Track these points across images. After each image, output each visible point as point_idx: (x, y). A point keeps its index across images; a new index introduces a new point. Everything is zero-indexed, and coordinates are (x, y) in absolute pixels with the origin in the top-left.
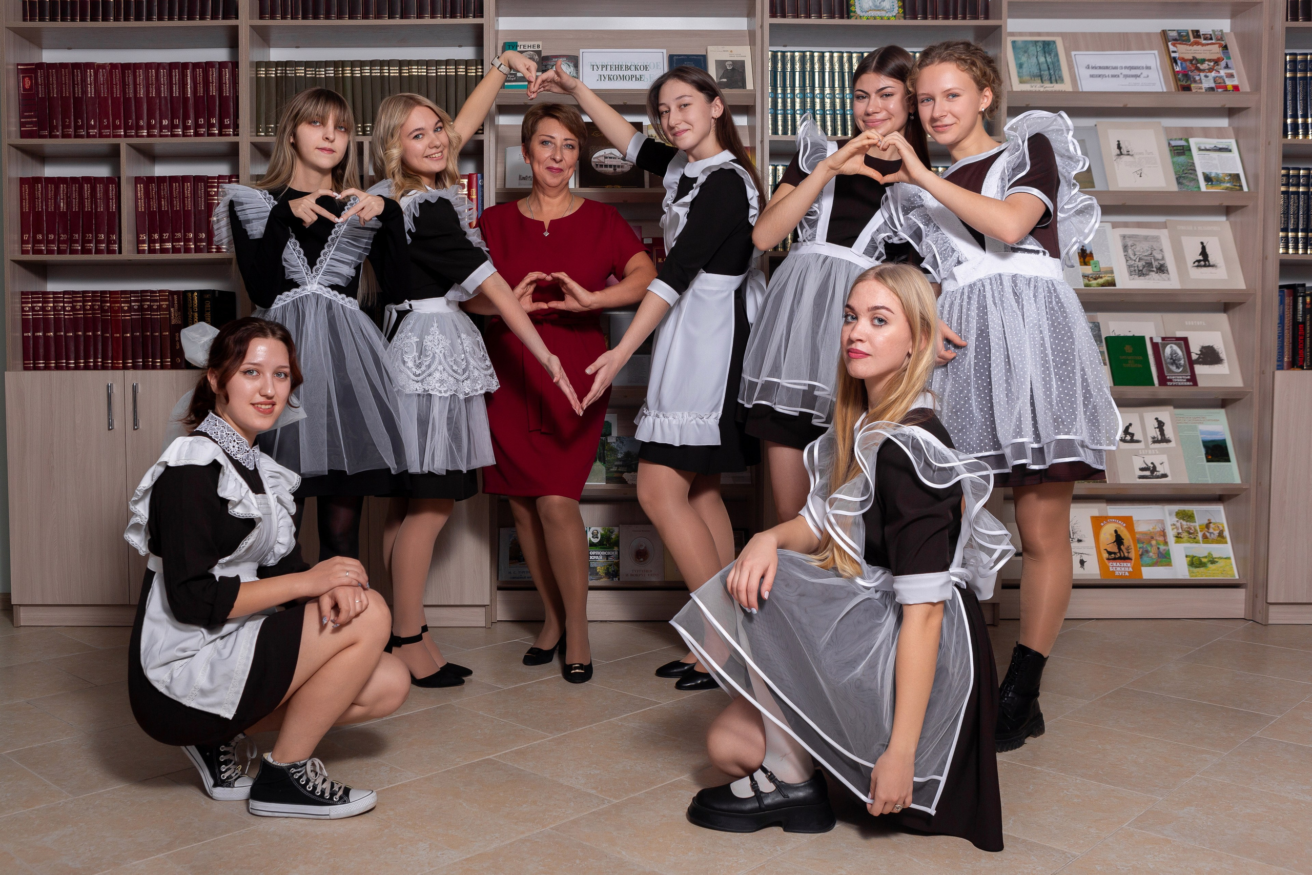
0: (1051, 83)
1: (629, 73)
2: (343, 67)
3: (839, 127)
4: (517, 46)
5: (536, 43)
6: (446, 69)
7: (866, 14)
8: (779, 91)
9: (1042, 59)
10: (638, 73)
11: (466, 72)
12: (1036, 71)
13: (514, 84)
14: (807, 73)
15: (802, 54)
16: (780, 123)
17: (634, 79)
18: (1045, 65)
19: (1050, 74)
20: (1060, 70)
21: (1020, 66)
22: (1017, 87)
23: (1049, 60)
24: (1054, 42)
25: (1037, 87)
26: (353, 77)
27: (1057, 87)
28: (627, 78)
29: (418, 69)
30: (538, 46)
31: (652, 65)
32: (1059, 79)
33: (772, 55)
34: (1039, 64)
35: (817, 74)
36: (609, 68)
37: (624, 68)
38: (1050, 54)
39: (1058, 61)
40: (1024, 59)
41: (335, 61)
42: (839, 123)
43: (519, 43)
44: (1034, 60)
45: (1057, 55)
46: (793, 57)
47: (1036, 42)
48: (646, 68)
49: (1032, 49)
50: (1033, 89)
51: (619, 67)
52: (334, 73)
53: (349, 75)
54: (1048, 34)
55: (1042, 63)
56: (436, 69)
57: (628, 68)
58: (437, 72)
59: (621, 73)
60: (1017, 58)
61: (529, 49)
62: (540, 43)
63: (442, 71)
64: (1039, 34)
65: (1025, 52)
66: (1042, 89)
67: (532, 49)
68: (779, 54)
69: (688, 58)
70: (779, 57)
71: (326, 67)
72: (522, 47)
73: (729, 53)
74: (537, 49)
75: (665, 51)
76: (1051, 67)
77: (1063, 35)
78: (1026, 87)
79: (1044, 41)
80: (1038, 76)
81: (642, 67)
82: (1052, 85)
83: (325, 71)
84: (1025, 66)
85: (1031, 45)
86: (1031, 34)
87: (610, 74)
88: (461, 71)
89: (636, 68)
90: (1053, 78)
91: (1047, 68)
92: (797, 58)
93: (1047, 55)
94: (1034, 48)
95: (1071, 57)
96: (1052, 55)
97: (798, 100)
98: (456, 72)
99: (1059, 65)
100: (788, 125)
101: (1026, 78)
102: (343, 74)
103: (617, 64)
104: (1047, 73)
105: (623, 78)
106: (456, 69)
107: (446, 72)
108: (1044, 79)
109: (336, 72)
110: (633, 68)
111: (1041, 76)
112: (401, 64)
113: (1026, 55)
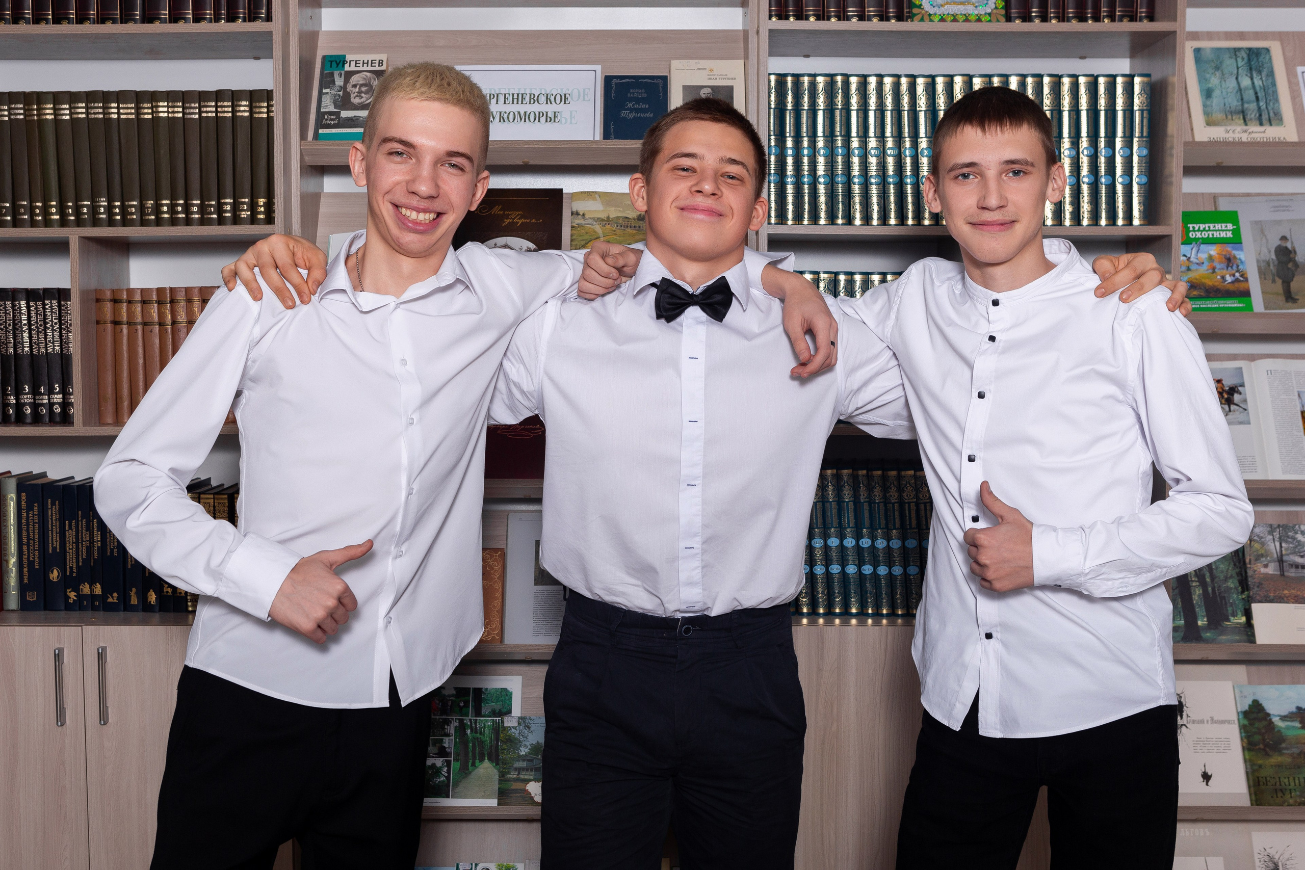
0: (1261, 124)
1: (536, 108)
2: (39, 103)
3: (892, 206)
4: (344, 62)
5: (377, 57)
6: (216, 106)
7: (939, 11)
8: (789, 143)
9: (1246, 82)
10: (550, 109)
11: (251, 111)
12: (1234, 103)
13: (334, 131)
14: (838, 113)
15: (828, 79)
16: (790, 199)
17: (543, 119)
18: (1251, 92)
19: (1259, 108)
20: (1277, 100)
21: (1208, 94)
22: (1203, 133)
23: (1258, 82)
24: (1267, 50)
25: (1236, 132)
26: (57, 121)
27: (1271, 133)
28: (532, 119)
29: (168, 107)
30: (381, 63)
31: (575, 94)
32: (1275, 118)
33: (777, 81)
34: (1240, 89)
35: (854, 115)
36: (501, 98)
37: (527, 99)
38: (1259, 72)
39: (1274, 84)
40: (1214, 81)
41: (24, 93)
42: (892, 199)
43: (348, 58)
44: (1232, 83)
45: (1271, 74)
46: (813, 85)
47: (1236, 50)
48: (564, 99)
49: (1229, 64)
50: (1230, 137)
51: (519, 98)
52: (24, 114)
53: (49, 117)
54: (1257, 35)
55: (1246, 89)
56: (200, 108)
57: (534, 99)
58: (200, 113)
59: (522, 108)
60: (1202, 79)
61: (365, 68)
62: (383, 57)
63: (210, 111)
64: (1241, 36)
65: (1217, 68)
66: (1245, 138)
67: (370, 68)
68: (789, 79)
69: (637, 81)
70: (789, 85)
71: (11, 103)
72: (353, 64)
73: (707, 72)
74: (377, 68)
75: (598, 68)
76: (1260, 95)
77: (1281, 36)
78: (1218, 133)
79: (1250, 49)
80: (1237, 112)
81: (558, 98)
82: (1262, 129)
83: (10, 109)
84: (1216, 93)
85: (1227, 56)
86: (1229, 35)
87: (503, 110)
88: (243, 109)
89: (548, 100)
90: (1265, 116)
91: (1254, 98)
92: (821, 86)
93: (1255, 75)
94: (1233, 61)
95: (1296, 76)
96: (1264, 73)
97: (821, 160)
98: (234, 112)
99: (1275, 92)
100: (803, 203)
101: (1218, 115)
102: (38, 115)
103: (516, 92)
104: (1253, 106)
105: (525, 117)
106: (233, 106)
107: (217, 112)
108: (1248, 117)
109: (27, 113)
110: (543, 99)
111: (1243, 113)
112: (139, 97)
113: (1218, 74)
